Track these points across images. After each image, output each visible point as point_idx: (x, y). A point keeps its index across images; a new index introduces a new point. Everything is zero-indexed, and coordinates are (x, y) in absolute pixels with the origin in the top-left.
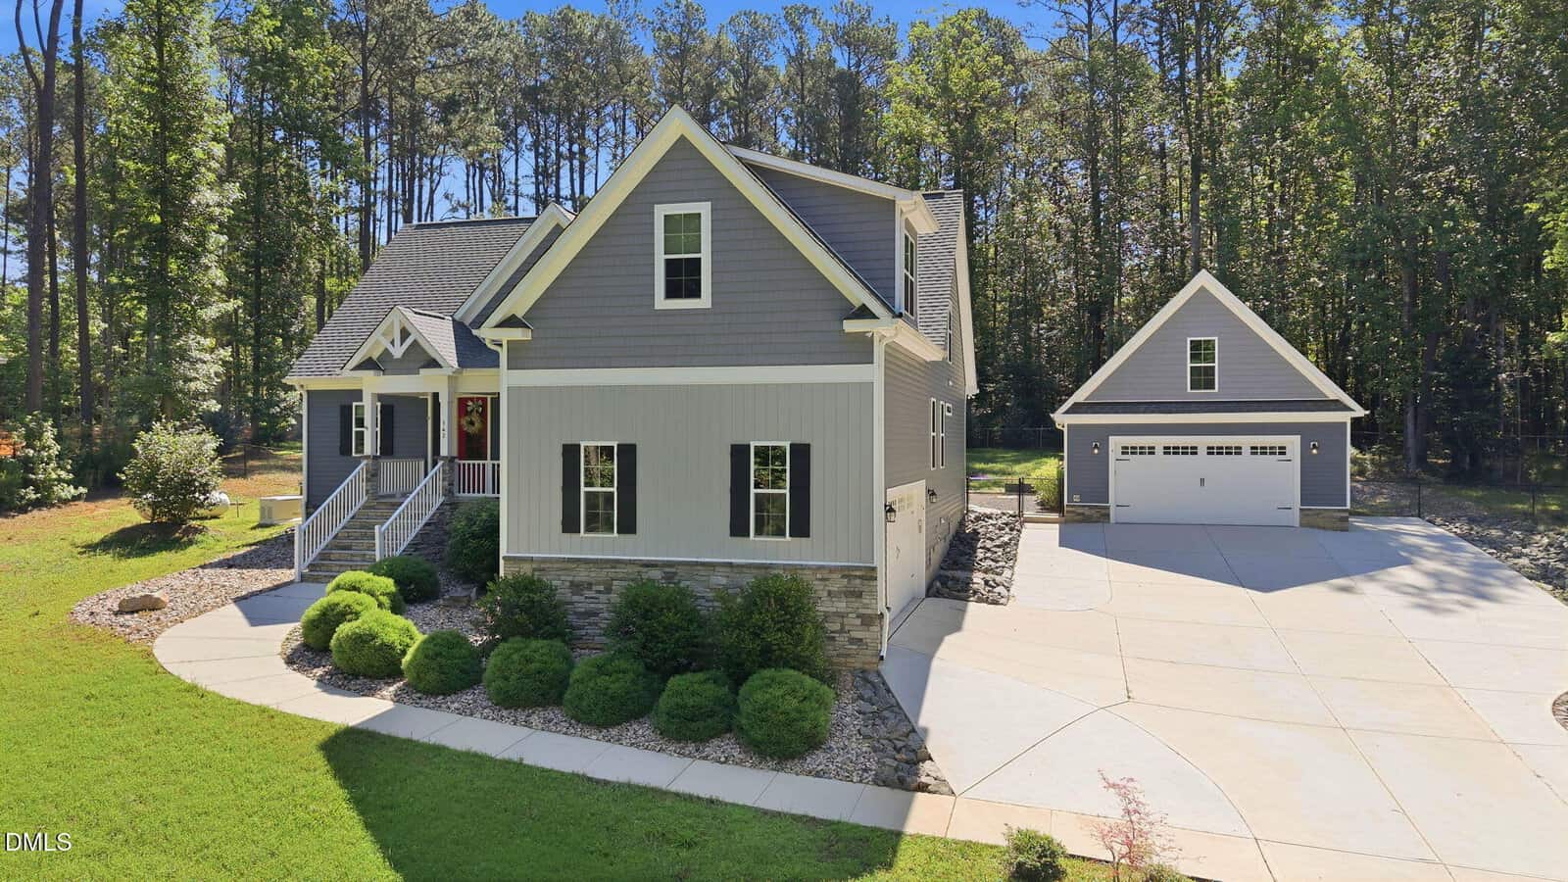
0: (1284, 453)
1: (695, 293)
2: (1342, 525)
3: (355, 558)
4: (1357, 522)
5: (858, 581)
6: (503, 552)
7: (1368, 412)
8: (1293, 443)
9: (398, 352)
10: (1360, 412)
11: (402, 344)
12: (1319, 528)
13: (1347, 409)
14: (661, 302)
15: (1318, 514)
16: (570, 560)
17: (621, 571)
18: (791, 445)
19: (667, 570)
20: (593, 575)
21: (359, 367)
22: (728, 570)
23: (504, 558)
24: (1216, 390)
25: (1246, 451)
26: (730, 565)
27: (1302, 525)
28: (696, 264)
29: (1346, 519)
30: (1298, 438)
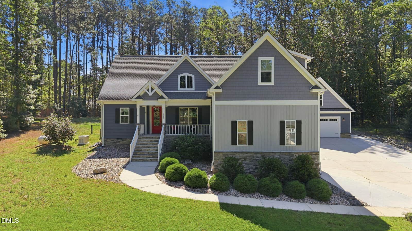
0: (337, 121)
1: (270, 81)
2: (349, 137)
3: (145, 154)
4: (352, 136)
5: (314, 155)
6: (214, 150)
7: (355, 111)
8: (339, 118)
9: (150, 94)
10: (354, 111)
11: (152, 92)
12: (344, 138)
13: (351, 110)
14: (260, 83)
15: (344, 134)
16: (234, 152)
17: (249, 155)
18: (296, 121)
19: (262, 154)
20: (241, 156)
21: (137, 98)
22: (279, 154)
23: (215, 152)
24: (322, 106)
25: (329, 120)
26: (280, 152)
27: (341, 137)
28: (270, 73)
29: (350, 136)
30: (340, 117)
